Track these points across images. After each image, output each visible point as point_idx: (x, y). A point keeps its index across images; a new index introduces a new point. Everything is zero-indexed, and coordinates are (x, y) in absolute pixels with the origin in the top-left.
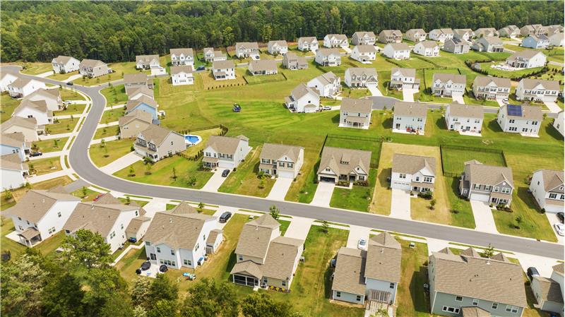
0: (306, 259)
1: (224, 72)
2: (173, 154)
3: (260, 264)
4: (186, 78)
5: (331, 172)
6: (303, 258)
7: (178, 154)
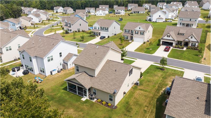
0: (141, 84)
1: (120, 12)
2: (80, 31)
3: (93, 76)
4: (102, 13)
5: (170, 38)
6: (138, 82)
7: (83, 31)
